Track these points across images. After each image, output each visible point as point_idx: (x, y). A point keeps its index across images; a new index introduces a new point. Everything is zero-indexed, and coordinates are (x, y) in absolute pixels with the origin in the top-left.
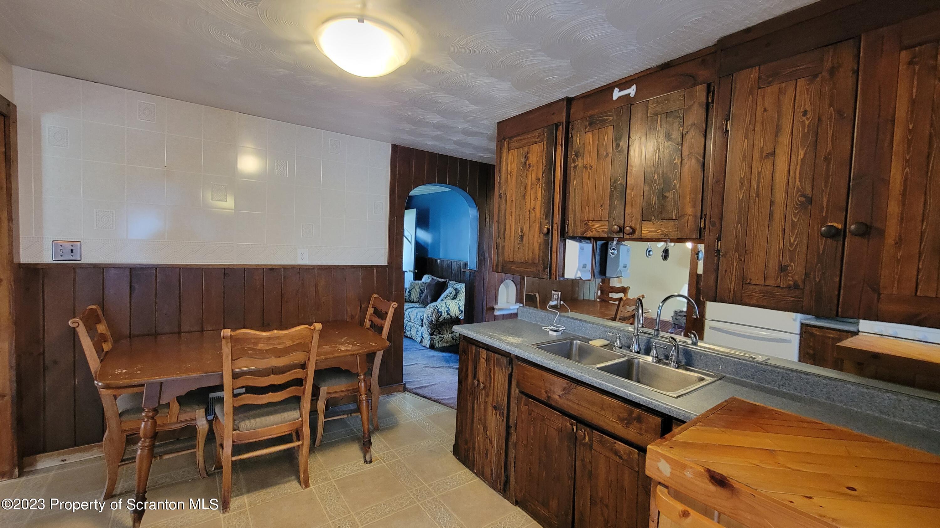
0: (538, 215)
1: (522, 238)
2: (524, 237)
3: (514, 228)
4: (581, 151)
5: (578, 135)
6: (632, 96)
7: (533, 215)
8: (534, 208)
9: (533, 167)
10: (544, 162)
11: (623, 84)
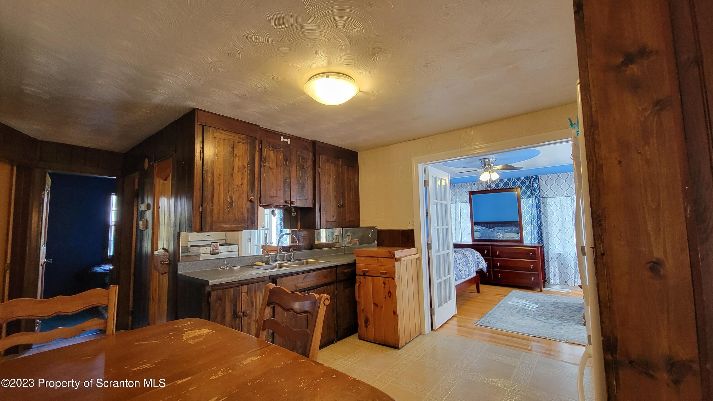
0: (245, 189)
1: (231, 204)
2: (234, 204)
3: (223, 196)
4: (267, 158)
5: (265, 150)
6: (289, 143)
7: (241, 189)
8: (242, 184)
9: (239, 157)
10: (248, 157)
11: (286, 137)
